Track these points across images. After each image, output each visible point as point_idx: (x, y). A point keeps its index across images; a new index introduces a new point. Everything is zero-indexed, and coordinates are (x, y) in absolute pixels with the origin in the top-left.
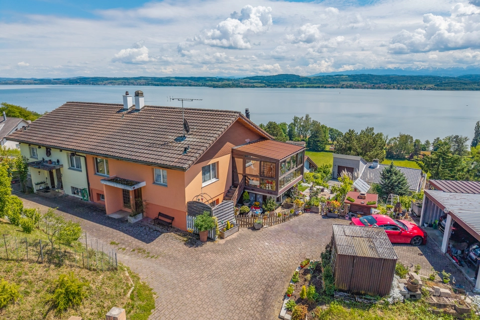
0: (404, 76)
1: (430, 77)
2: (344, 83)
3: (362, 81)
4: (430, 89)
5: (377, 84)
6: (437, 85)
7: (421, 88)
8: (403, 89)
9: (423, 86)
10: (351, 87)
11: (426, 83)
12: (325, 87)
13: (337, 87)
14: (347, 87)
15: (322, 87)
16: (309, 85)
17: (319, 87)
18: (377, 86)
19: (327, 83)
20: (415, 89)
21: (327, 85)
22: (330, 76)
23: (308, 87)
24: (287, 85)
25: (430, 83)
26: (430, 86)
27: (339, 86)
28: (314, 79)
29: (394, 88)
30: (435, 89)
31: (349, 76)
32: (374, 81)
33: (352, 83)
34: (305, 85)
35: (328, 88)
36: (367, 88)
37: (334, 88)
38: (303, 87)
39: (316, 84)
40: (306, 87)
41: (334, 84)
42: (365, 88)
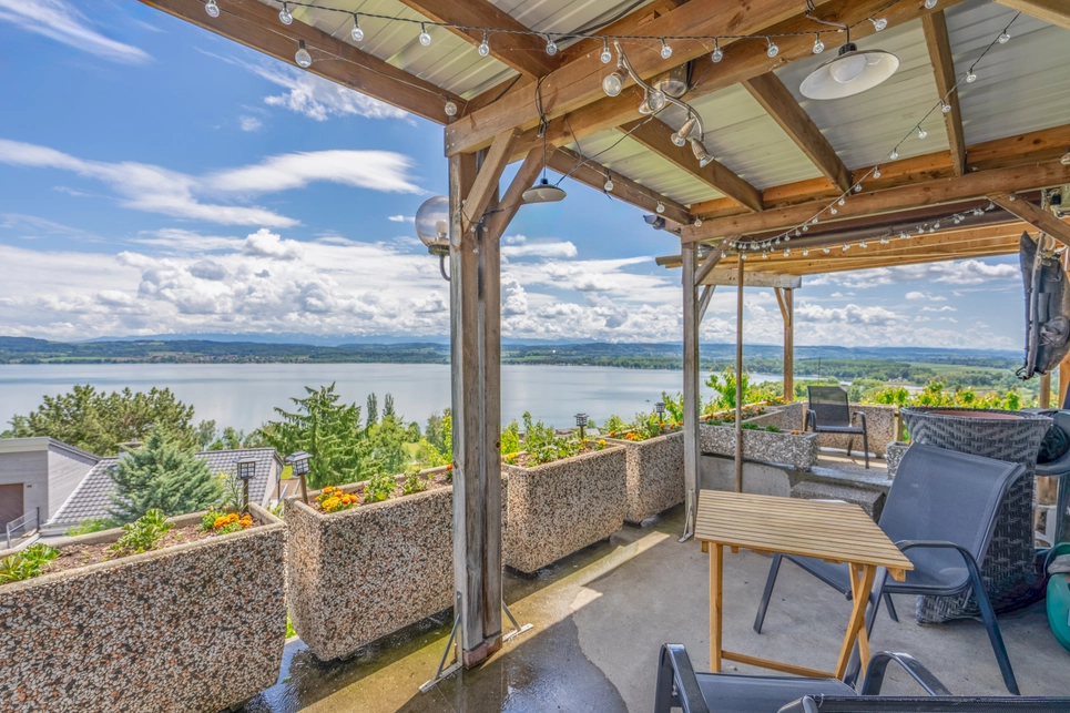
0: (265, 344)
1: (301, 346)
2: (155, 354)
3: (192, 350)
4: (304, 362)
5: (220, 355)
6: (312, 357)
7: (291, 361)
8: (264, 362)
9: (293, 359)
10: (171, 360)
11: (296, 354)
12: (115, 362)
13: (141, 362)
14: (163, 361)
15: (107, 362)
16: (73, 358)
17: (99, 362)
18: (221, 358)
19: (120, 354)
20: (282, 361)
21: (119, 359)
22: (124, 342)
23: (71, 362)
24: (12, 358)
25: (303, 354)
26: (304, 358)
27: (145, 359)
28: (87, 348)
29: (250, 361)
30: (311, 362)
31: (166, 343)
32: (216, 352)
33: (173, 354)
34: (62, 359)
35: (121, 362)
36: (204, 362)
37: (134, 362)
38: (59, 362)
39: (91, 355)
40: (65, 362)
41: (135, 356)
42: (200, 362)
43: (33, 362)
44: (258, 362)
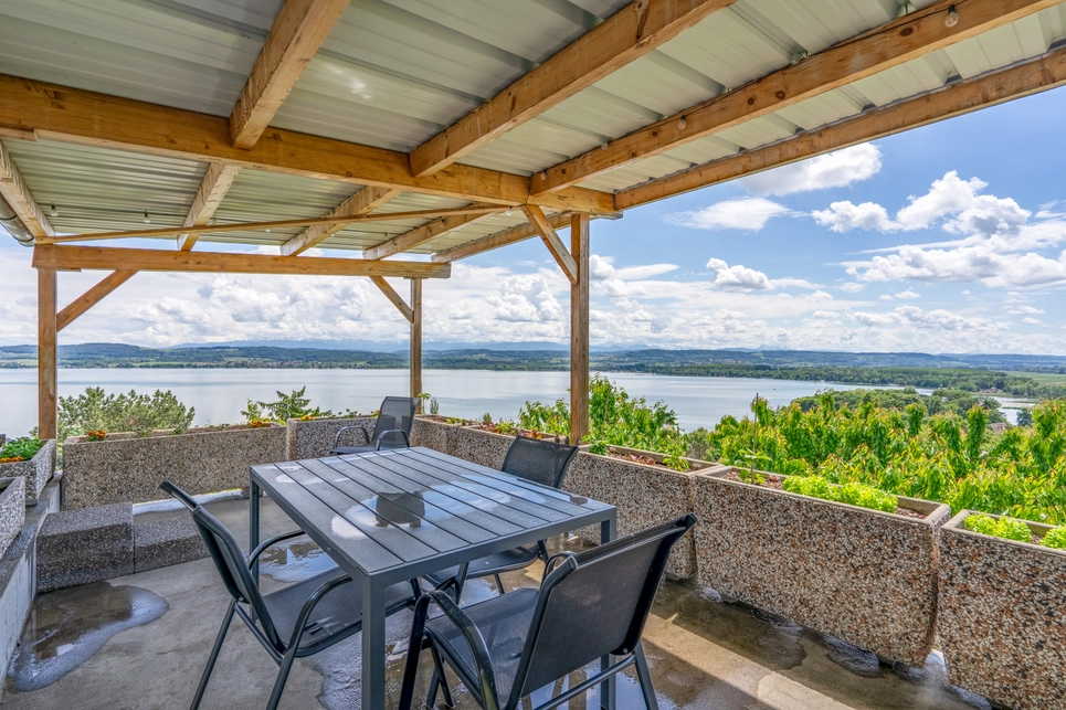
0: (327, 351)
1: (359, 352)
2: (230, 359)
3: (262, 356)
4: (362, 367)
5: (287, 361)
6: (370, 363)
7: (350, 367)
8: (326, 368)
9: (352, 364)
10: (243, 365)
11: (355, 359)
12: (195, 367)
13: (218, 366)
14: (237, 366)
15: (189, 366)
16: (160, 363)
17: (182, 366)
18: (287, 364)
19: (200, 360)
20: (342, 367)
21: (198, 364)
22: (203, 348)
23: (158, 366)
24: (110, 362)
25: (361, 360)
26: (362, 363)
27: (221, 364)
28: (172, 353)
29: (313, 366)
30: (368, 368)
31: (240, 349)
32: (283, 358)
33: (245, 359)
34: (151, 364)
35: (200, 367)
36: (272, 367)
37: (211, 367)
38: (148, 367)
39: (175, 361)
40: (154, 367)
41: (213, 361)
42: (268, 367)
43: (127, 366)
44: (320, 367)
